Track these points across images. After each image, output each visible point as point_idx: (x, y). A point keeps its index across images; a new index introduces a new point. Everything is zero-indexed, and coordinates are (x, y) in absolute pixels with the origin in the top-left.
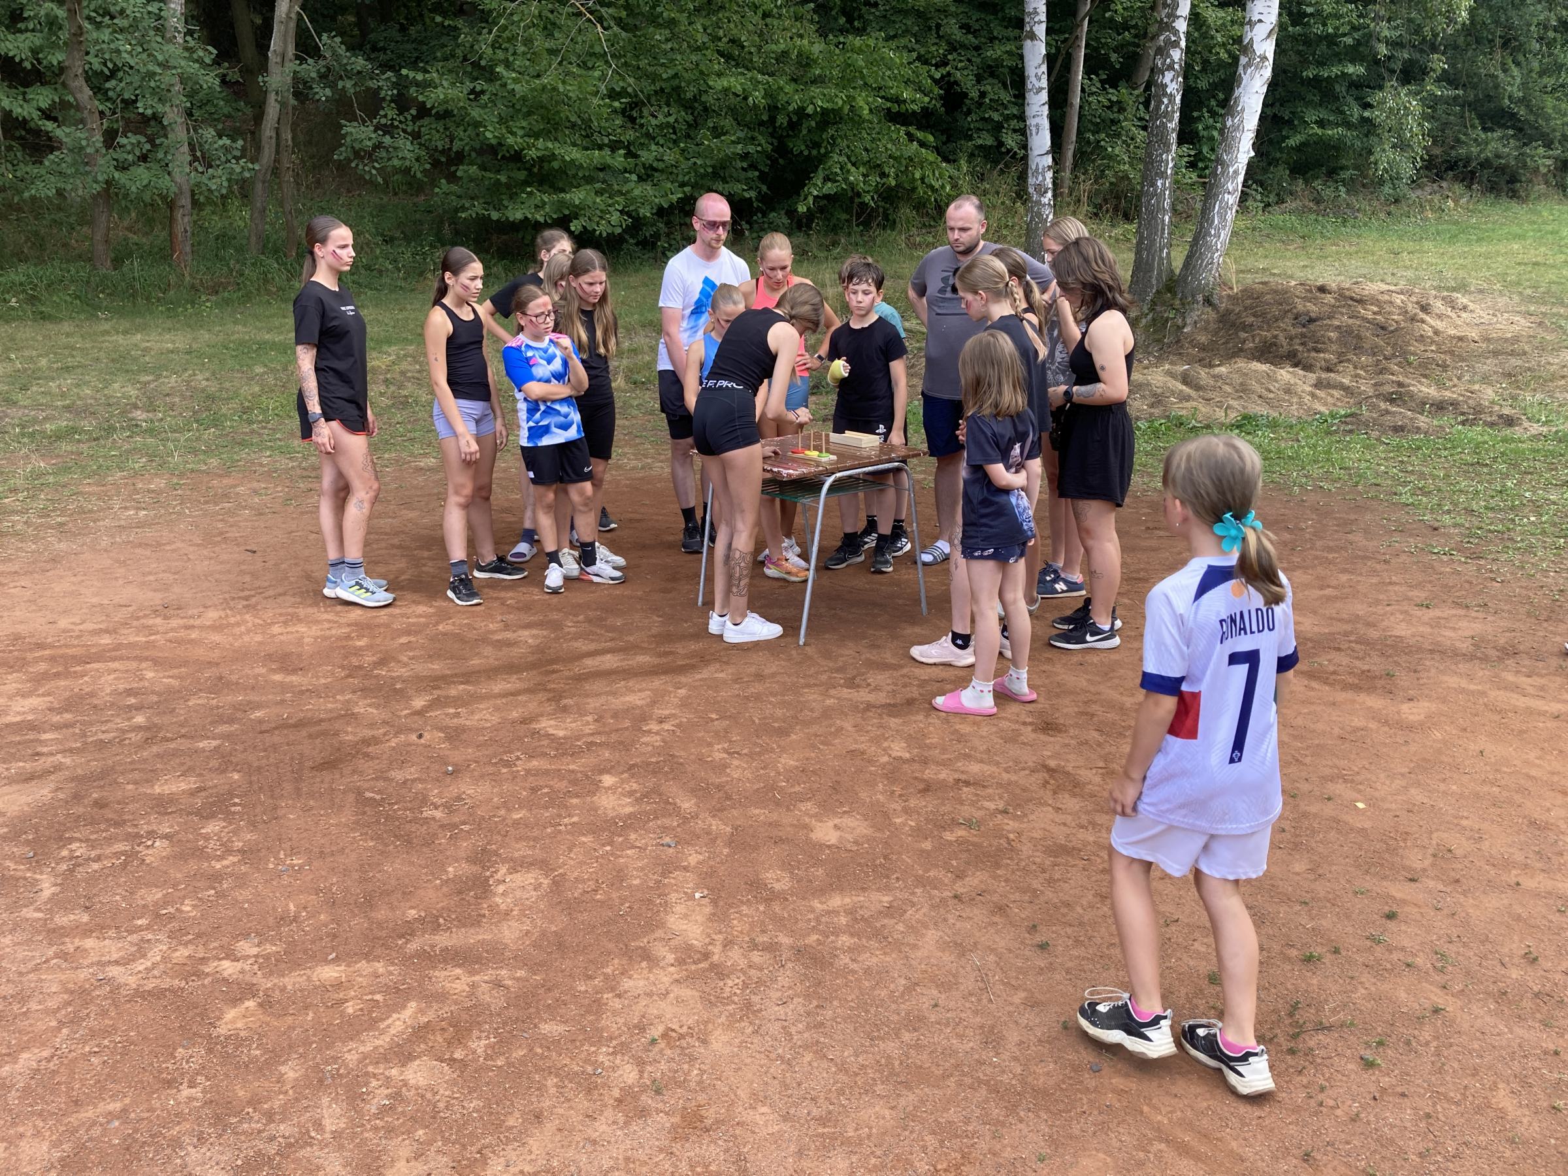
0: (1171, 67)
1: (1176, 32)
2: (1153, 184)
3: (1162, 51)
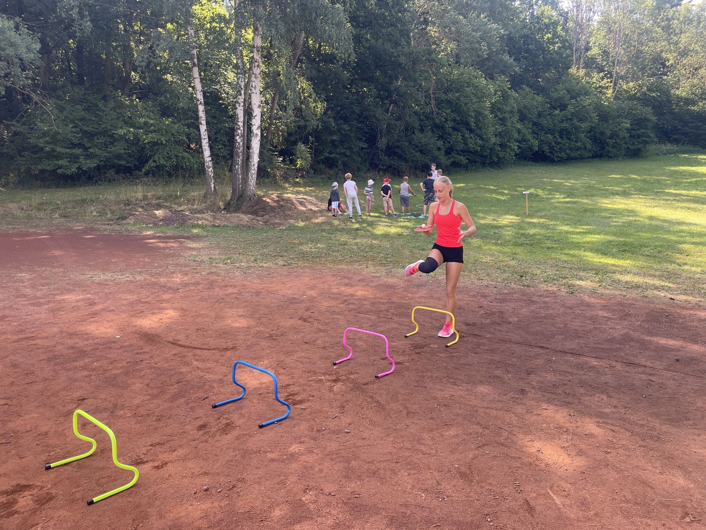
3: (235, 130)
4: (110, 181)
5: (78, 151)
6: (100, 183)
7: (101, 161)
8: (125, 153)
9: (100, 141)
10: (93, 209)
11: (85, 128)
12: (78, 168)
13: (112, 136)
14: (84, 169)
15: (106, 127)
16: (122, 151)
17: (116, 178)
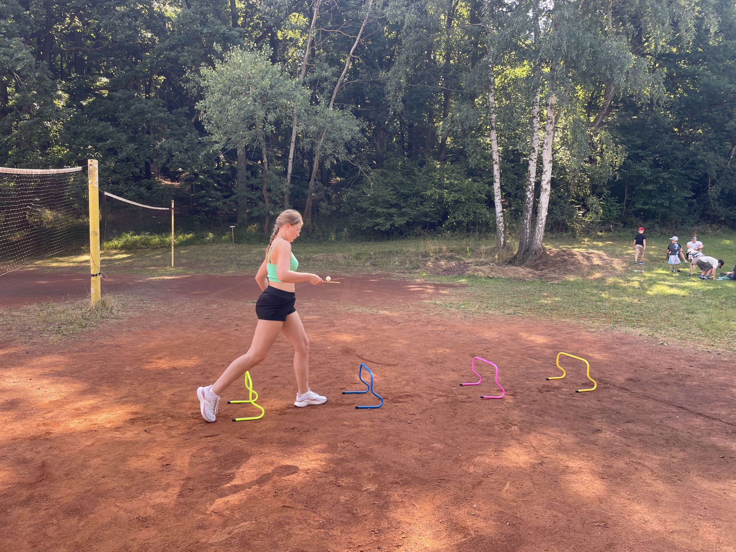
0: (529, 191)
1: (530, 181)
2: (524, 221)
3: (527, 186)
4: (416, 236)
5: (393, 210)
6: (408, 237)
7: (410, 218)
8: (430, 211)
9: (413, 201)
10: (396, 259)
11: (402, 191)
12: (392, 225)
13: (422, 197)
14: (396, 226)
15: (418, 189)
16: (428, 210)
17: (422, 233)
